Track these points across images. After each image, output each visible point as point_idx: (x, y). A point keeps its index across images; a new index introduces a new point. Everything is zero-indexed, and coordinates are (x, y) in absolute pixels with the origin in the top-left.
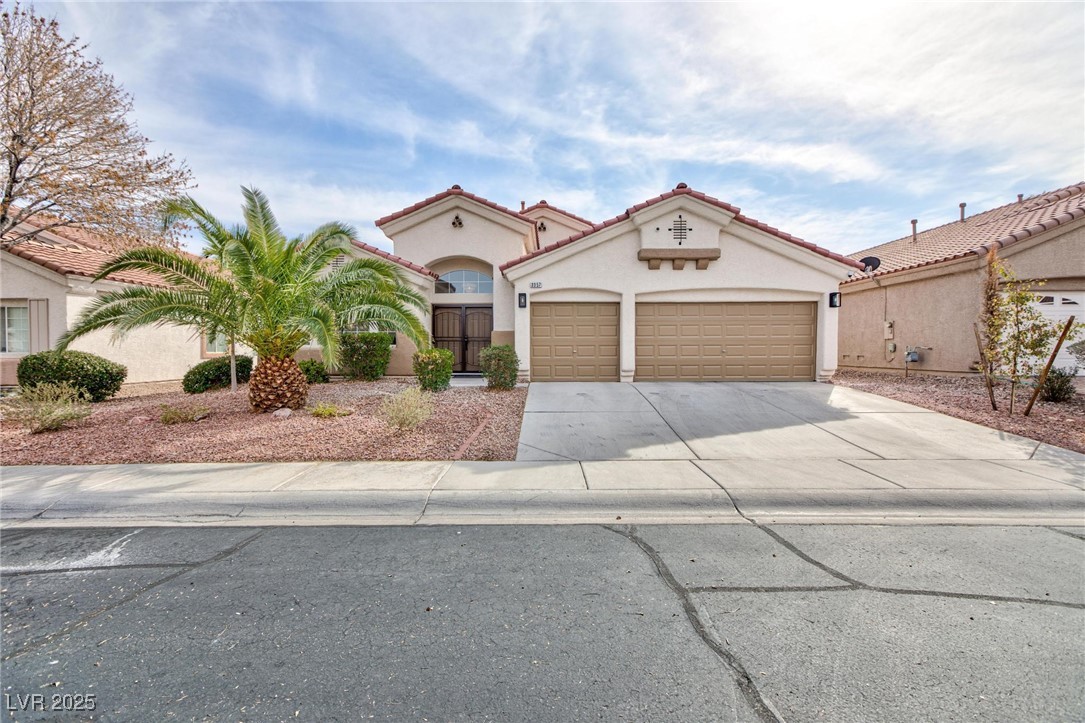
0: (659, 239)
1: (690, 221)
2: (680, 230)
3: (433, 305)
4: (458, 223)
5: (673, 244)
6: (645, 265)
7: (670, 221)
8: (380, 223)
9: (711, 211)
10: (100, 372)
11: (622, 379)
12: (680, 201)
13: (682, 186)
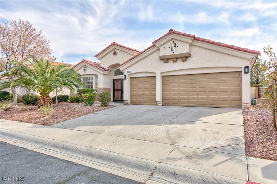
0: (166, 51)
1: (177, 43)
2: (173, 47)
3: (113, 79)
4: (115, 53)
5: (171, 53)
6: (163, 62)
7: (169, 44)
8: (96, 56)
9: (183, 38)
10: (35, 98)
11: (158, 105)
12: (172, 36)
13: (171, 30)
